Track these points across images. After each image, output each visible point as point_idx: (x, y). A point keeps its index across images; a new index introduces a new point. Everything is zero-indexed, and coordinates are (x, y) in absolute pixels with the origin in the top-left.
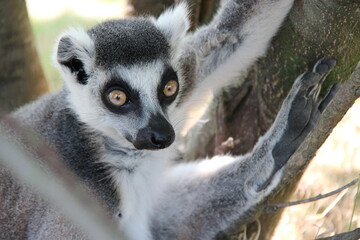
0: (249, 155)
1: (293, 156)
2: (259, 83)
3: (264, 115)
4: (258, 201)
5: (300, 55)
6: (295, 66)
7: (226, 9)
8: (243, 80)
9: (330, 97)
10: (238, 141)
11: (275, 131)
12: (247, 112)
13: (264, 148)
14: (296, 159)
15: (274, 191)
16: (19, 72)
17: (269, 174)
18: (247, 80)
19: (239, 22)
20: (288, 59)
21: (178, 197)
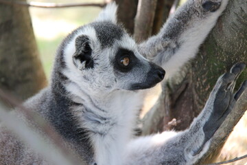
0: (187, 131)
1: (218, 131)
2: (193, 81)
3: (197, 103)
4: (194, 162)
5: (221, 61)
6: (218, 69)
7: (170, 24)
8: (182, 79)
9: (242, 90)
10: (179, 121)
11: (205, 114)
12: (186, 101)
13: (197, 126)
14: (219, 133)
15: (205, 155)
16: (29, 76)
17: (201, 144)
18: (185, 79)
19: (178, 32)
20: (213, 64)
21: (139, 160)
